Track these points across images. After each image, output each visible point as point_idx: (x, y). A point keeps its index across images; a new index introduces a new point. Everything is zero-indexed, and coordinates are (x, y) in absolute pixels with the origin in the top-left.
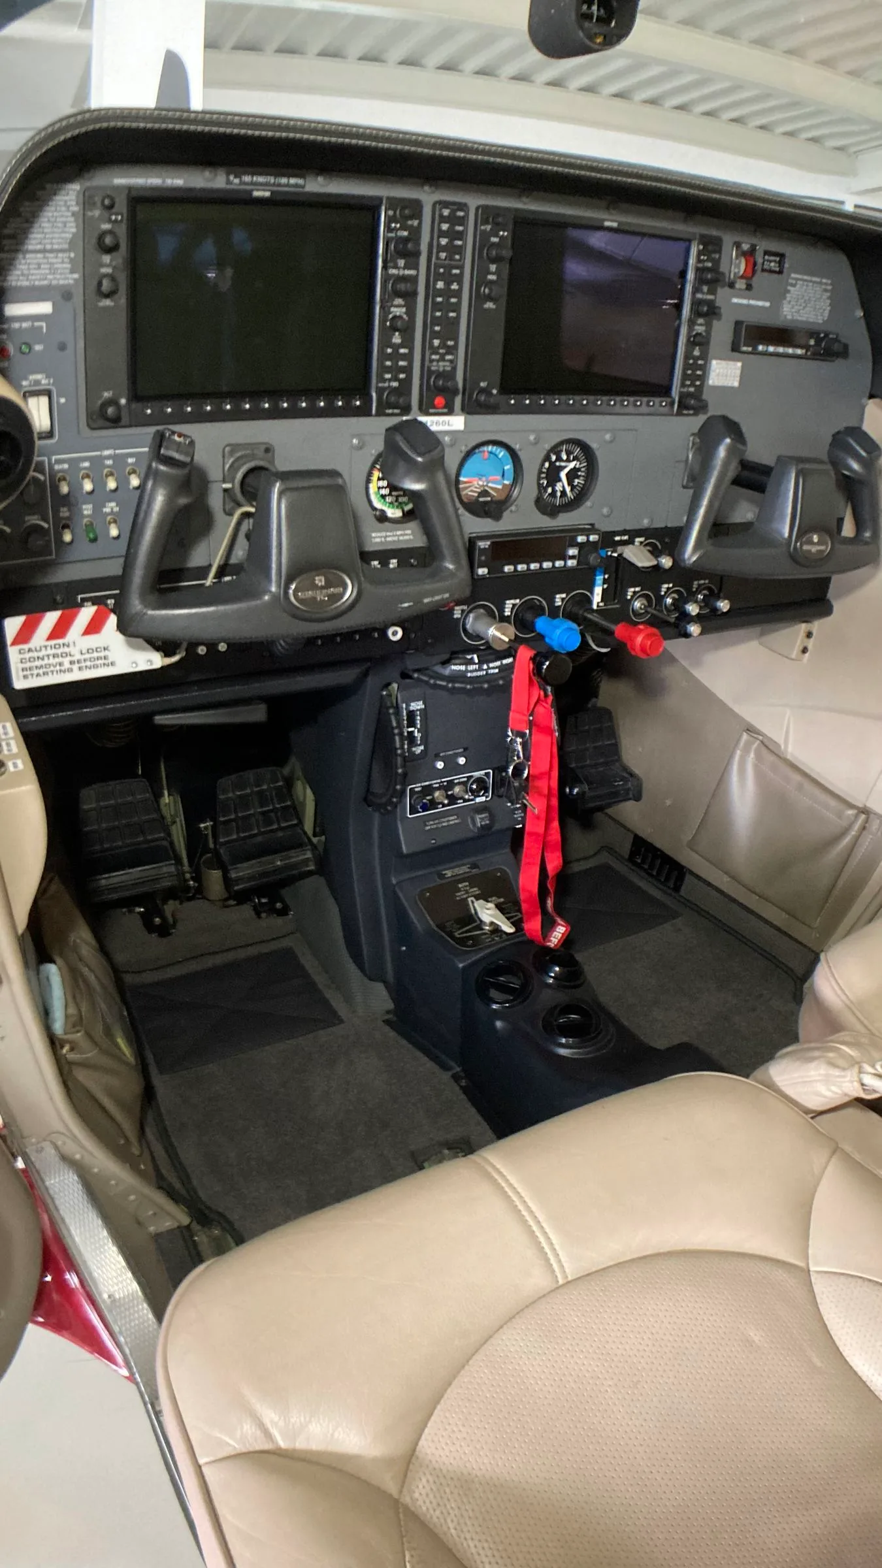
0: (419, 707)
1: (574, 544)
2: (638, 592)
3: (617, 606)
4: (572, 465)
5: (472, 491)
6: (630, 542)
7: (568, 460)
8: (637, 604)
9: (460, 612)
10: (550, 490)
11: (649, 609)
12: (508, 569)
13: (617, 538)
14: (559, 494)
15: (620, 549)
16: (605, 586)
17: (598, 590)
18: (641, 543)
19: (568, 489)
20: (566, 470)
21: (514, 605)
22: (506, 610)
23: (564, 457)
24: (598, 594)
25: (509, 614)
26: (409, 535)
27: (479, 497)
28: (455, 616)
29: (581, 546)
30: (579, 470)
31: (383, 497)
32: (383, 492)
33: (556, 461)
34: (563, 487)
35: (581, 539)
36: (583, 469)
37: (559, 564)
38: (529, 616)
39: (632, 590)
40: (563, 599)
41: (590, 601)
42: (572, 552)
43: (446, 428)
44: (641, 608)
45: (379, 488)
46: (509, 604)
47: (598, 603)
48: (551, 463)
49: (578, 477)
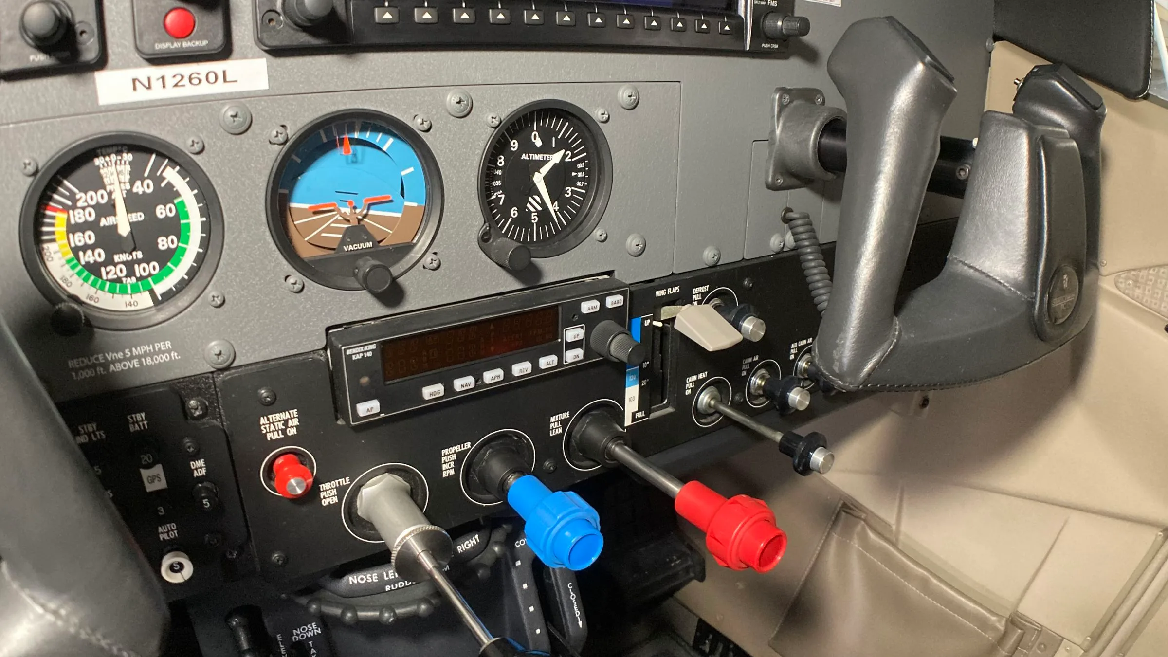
0: (310, 634)
1: (575, 318)
2: (704, 380)
3: (670, 410)
4: (556, 158)
5: (329, 229)
6: (684, 298)
7: (546, 149)
8: (704, 398)
9: (335, 492)
10: (514, 212)
11: (722, 408)
12: (432, 391)
13: (660, 293)
14: (535, 218)
15: (666, 312)
16: (644, 383)
17: (632, 392)
18: (703, 294)
19: (553, 208)
20: (545, 170)
21: (460, 456)
22: (444, 467)
23: (538, 143)
24: (632, 399)
25: (452, 472)
26: (169, 351)
27: (343, 242)
28: (325, 503)
29: (590, 321)
30: (572, 166)
31: (94, 269)
32: (89, 257)
33: (521, 150)
34: (543, 204)
35: (588, 307)
36: (579, 166)
37: (547, 362)
38: (496, 468)
39: (694, 378)
40: (564, 423)
41: (619, 416)
42: (573, 334)
43: (220, 88)
44: (709, 405)
45: (76, 250)
46: (449, 456)
47: (634, 414)
48: (513, 159)
49: (573, 182)
